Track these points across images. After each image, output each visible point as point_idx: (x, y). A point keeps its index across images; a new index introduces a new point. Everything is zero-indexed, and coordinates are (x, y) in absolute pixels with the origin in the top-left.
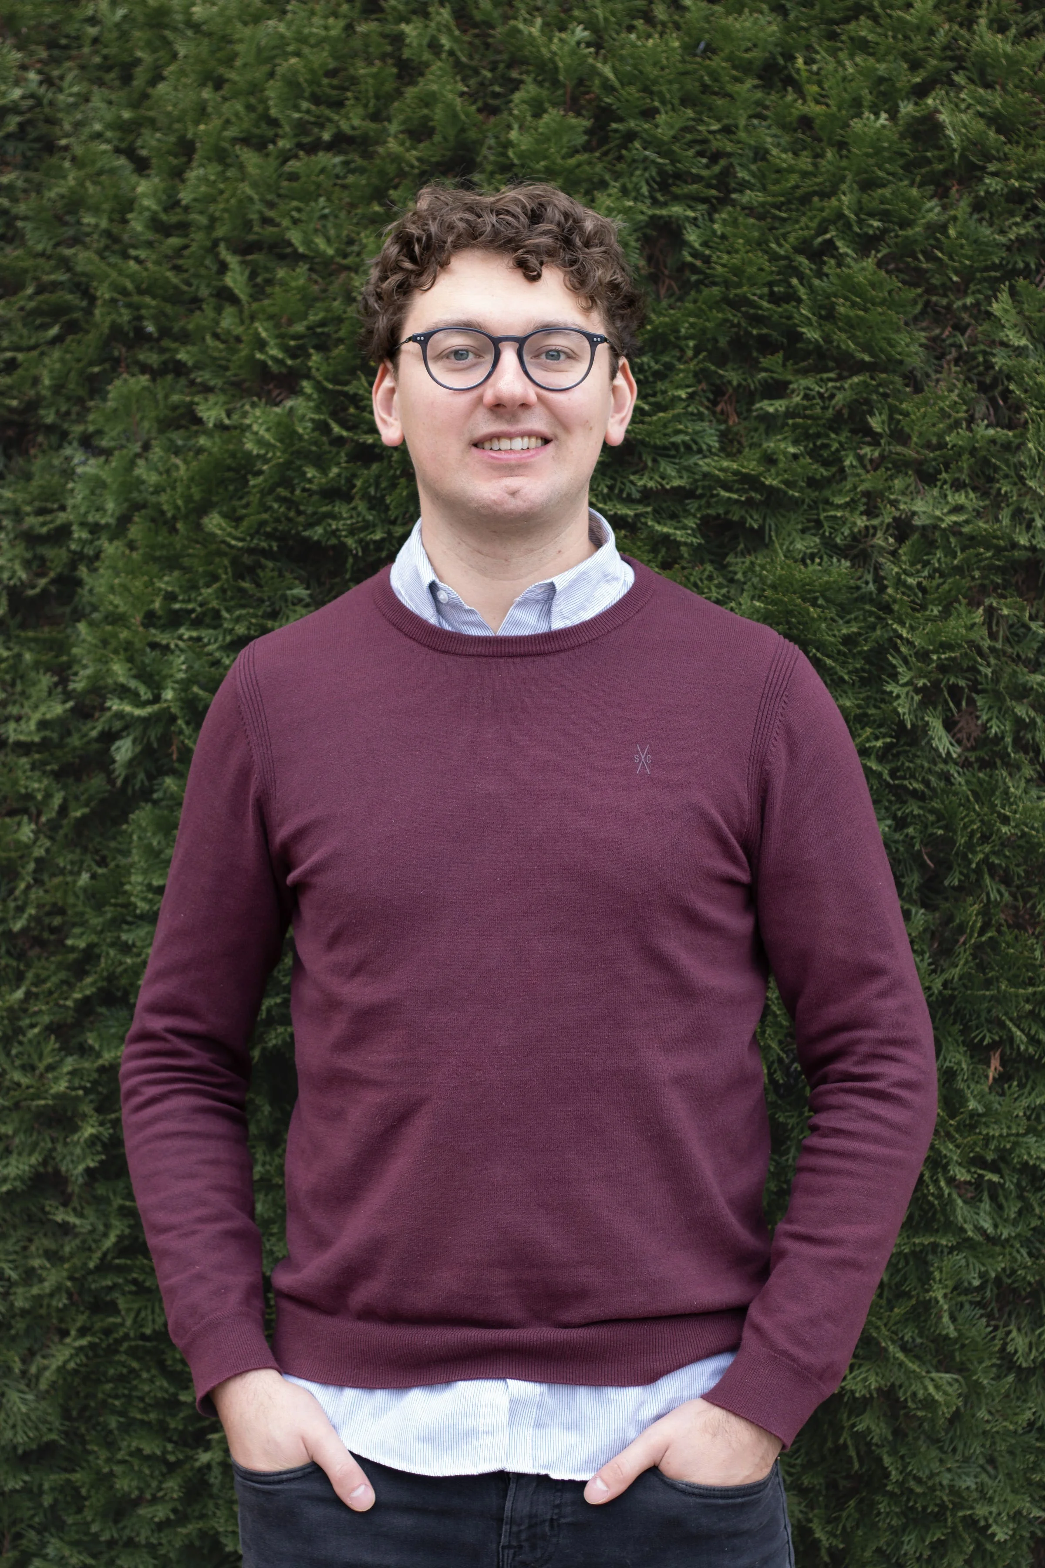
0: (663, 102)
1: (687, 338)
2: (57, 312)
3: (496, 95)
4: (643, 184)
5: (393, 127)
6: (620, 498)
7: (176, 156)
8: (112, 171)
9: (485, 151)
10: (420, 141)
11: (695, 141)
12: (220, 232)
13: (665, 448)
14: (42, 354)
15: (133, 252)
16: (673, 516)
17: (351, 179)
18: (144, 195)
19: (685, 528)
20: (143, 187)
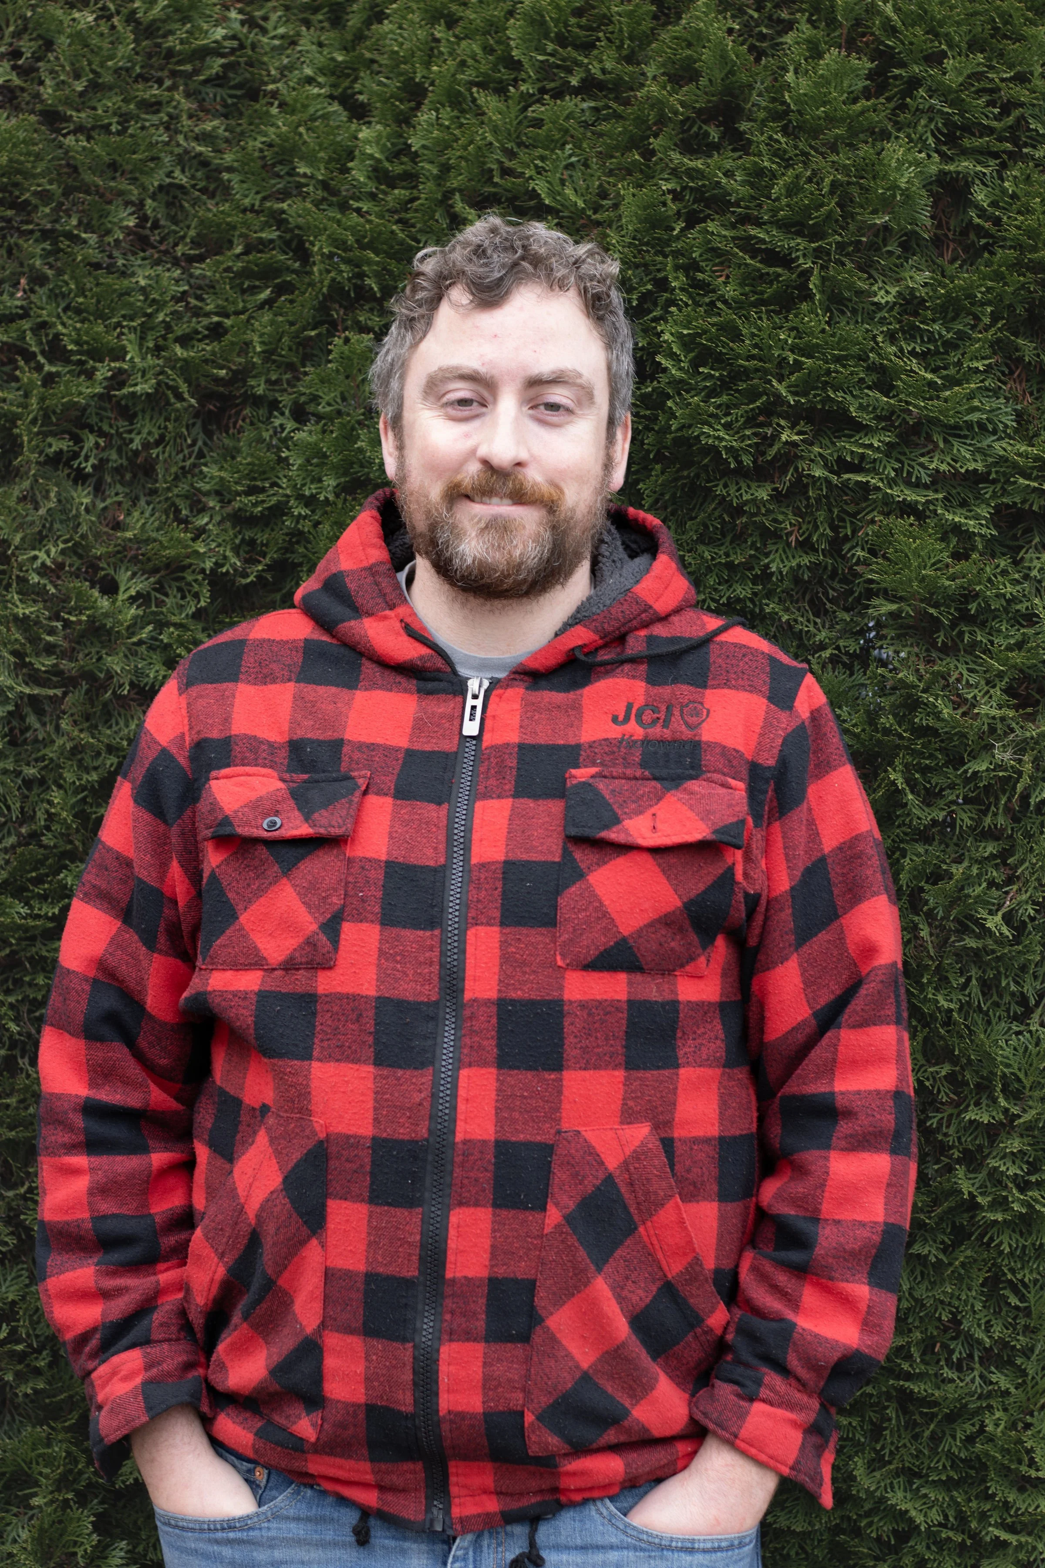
0: (951, 46)
1: (982, 304)
2: (268, 273)
3: (762, 37)
4: (929, 134)
5: (651, 70)
6: (908, 483)
7: (401, 101)
8: (325, 117)
9: (755, 97)
10: (681, 86)
11: (984, 90)
12: (454, 182)
13: (956, 427)
14: (251, 317)
15: (355, 204)
16: (964, 504)
17: (604, 127)
18: (367, 142)
19: (977, 517)
20: (365, 133)
